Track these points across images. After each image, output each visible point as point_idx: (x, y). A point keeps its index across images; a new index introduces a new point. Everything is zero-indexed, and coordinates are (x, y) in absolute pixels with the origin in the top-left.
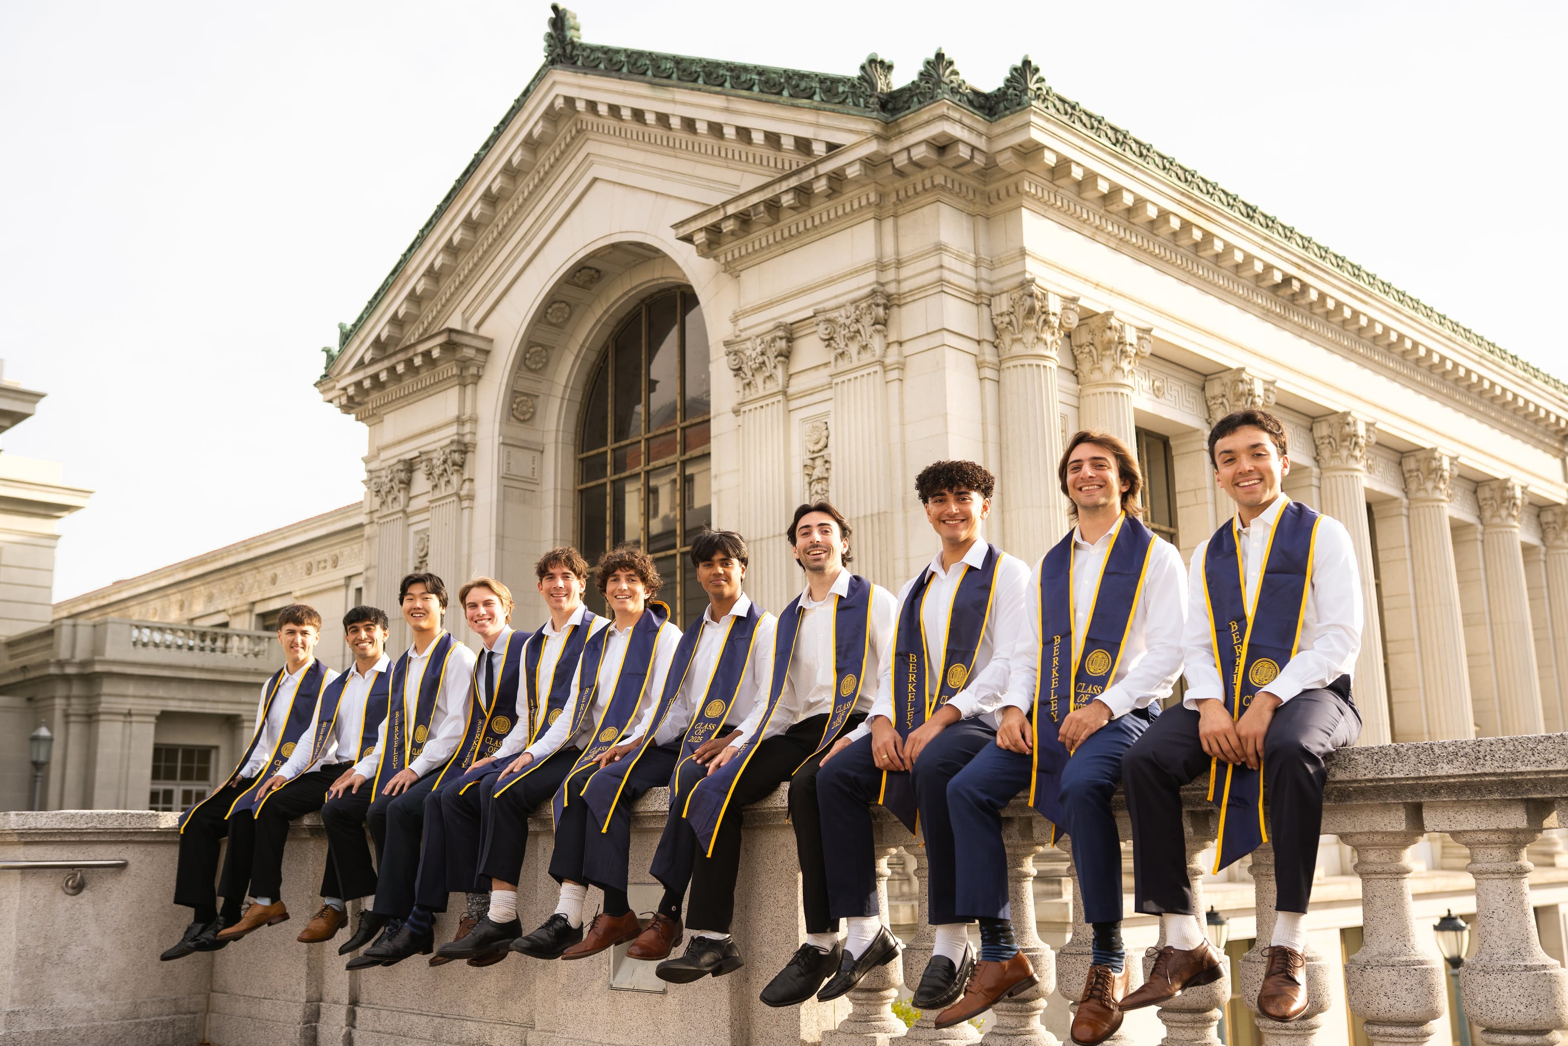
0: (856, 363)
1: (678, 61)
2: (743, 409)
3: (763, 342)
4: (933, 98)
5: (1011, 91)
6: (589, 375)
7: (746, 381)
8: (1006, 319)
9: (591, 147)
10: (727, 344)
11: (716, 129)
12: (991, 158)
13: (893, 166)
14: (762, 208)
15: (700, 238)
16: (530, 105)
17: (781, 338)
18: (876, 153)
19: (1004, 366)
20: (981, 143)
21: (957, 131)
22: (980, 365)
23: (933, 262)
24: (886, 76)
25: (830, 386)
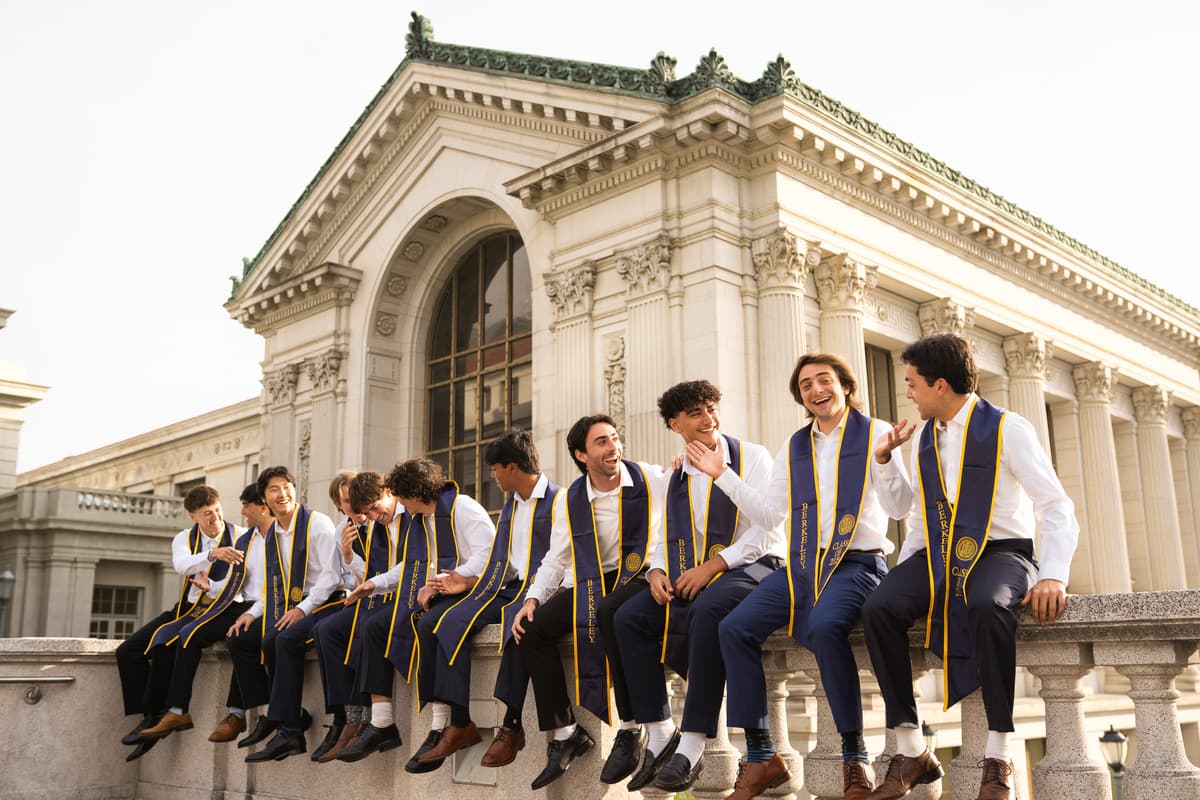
0: (646, 292)
1: (509, 56)
2: (558, 327)
3: (573, 275)
4: (707, 87)
5: (768, 81)
6: (437, 300)
7: (560, 305)
8: (764, 258)
9: (440, 122)
10: (545, 276)
11: (538, 109)
12: (752, 134)
13: (676, 139)
14: (574, 171)
15: (525, 193)
16: (394, 89)
17: (588, 272)
18: (663, 129)
19: (762, 295)
20: (745, 122)
21: (726, 112)
22: (743, 294)
23: (706, 213)
24: (671, 69)
25: (626, 310)
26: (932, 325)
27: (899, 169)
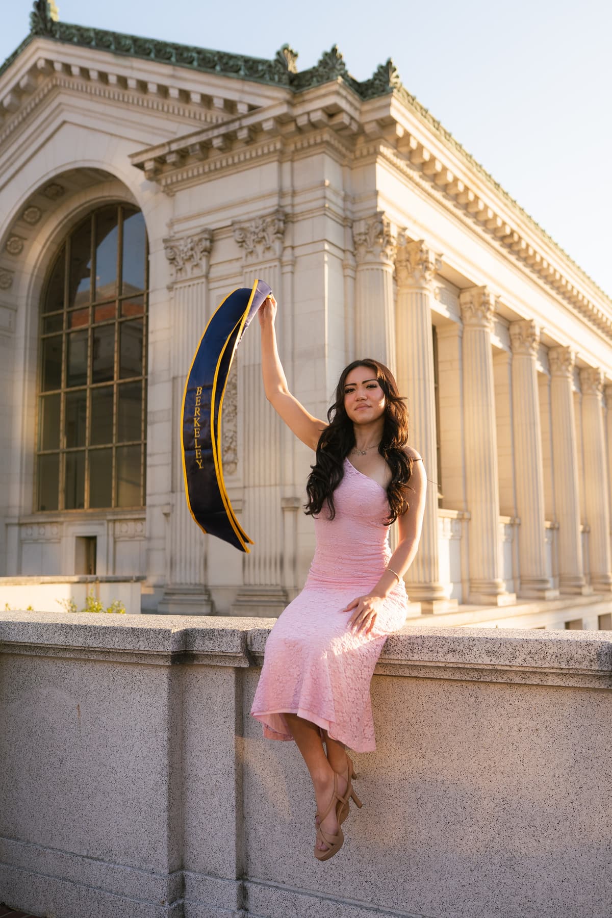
0: (261, 259)
1: (135, 40)
2: (175, 286)
3: (192, 241)
4: (329, 79)
5: (377, 82)
6: (51, 260)
7: (179, 267)
8: (363, 237)
9: (63, 98)
10: (165, 241)
11: (163, 91)
12: (361, 127)
13: (296, 125)
14: (198, 147)
15: (149, 166)
16: (19, 63)
17: (206, 239)
18: (285, 115)
19: (360, 268)
20: (356, 115)
21: (343, 104)
22: (344, 267)
23: (319, 193)
24: (293, 61)
25: (241, 274)
26: (470, 308)
27: (465, 174)
